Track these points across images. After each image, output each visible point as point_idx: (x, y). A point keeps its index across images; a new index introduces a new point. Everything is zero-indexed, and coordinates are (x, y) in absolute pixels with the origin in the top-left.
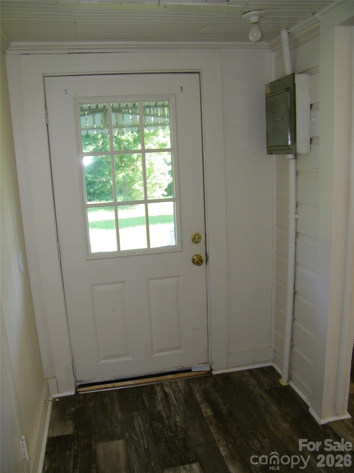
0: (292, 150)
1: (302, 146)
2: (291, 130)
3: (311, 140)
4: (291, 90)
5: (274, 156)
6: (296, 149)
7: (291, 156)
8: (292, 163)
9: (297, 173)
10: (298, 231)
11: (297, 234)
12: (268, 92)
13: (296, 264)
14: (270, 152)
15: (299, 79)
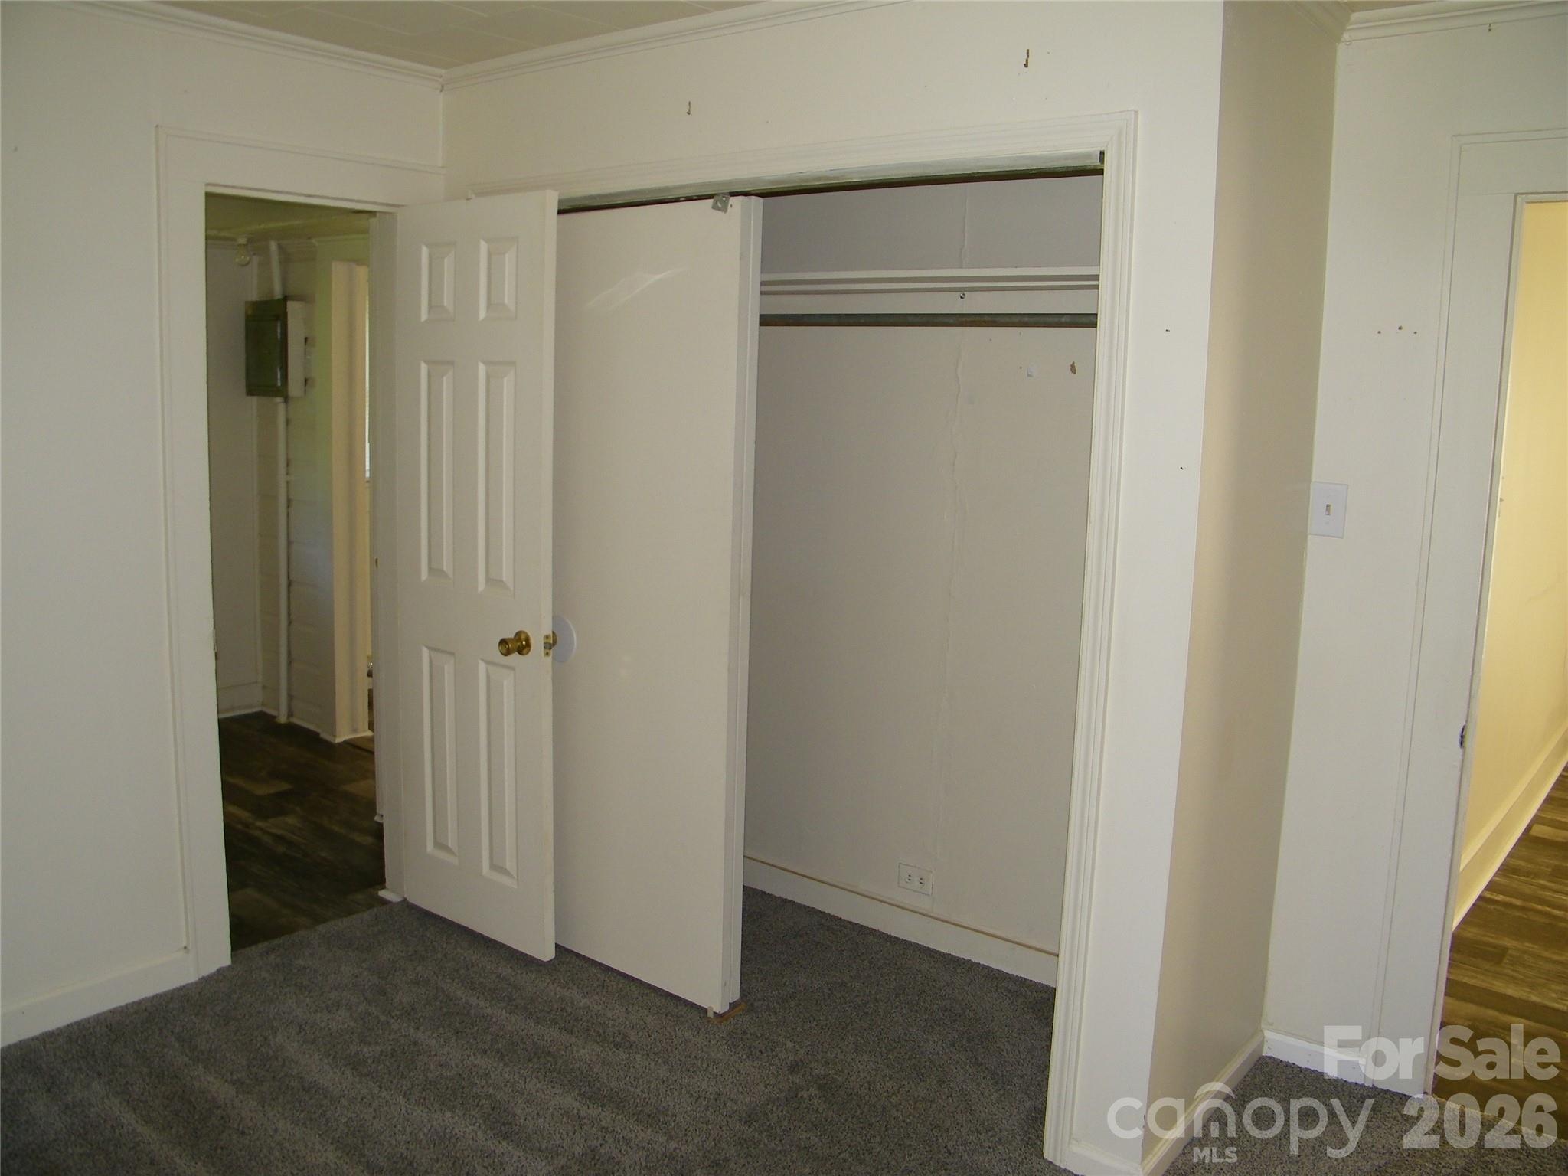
0: (282, 392)
1: (295, 387)
2: (281, 368)
3: (306, 381)
4: (282, 317)
5: (254, 399)
6: (287, 391)
7: (279, 400)
8: (281, 408)
9: (288, 422)
10: (292, 497)
11: (289, 502)
12: (250, 312)
13: (289, 543)
14: (250, 392)
15: (292, 306)
